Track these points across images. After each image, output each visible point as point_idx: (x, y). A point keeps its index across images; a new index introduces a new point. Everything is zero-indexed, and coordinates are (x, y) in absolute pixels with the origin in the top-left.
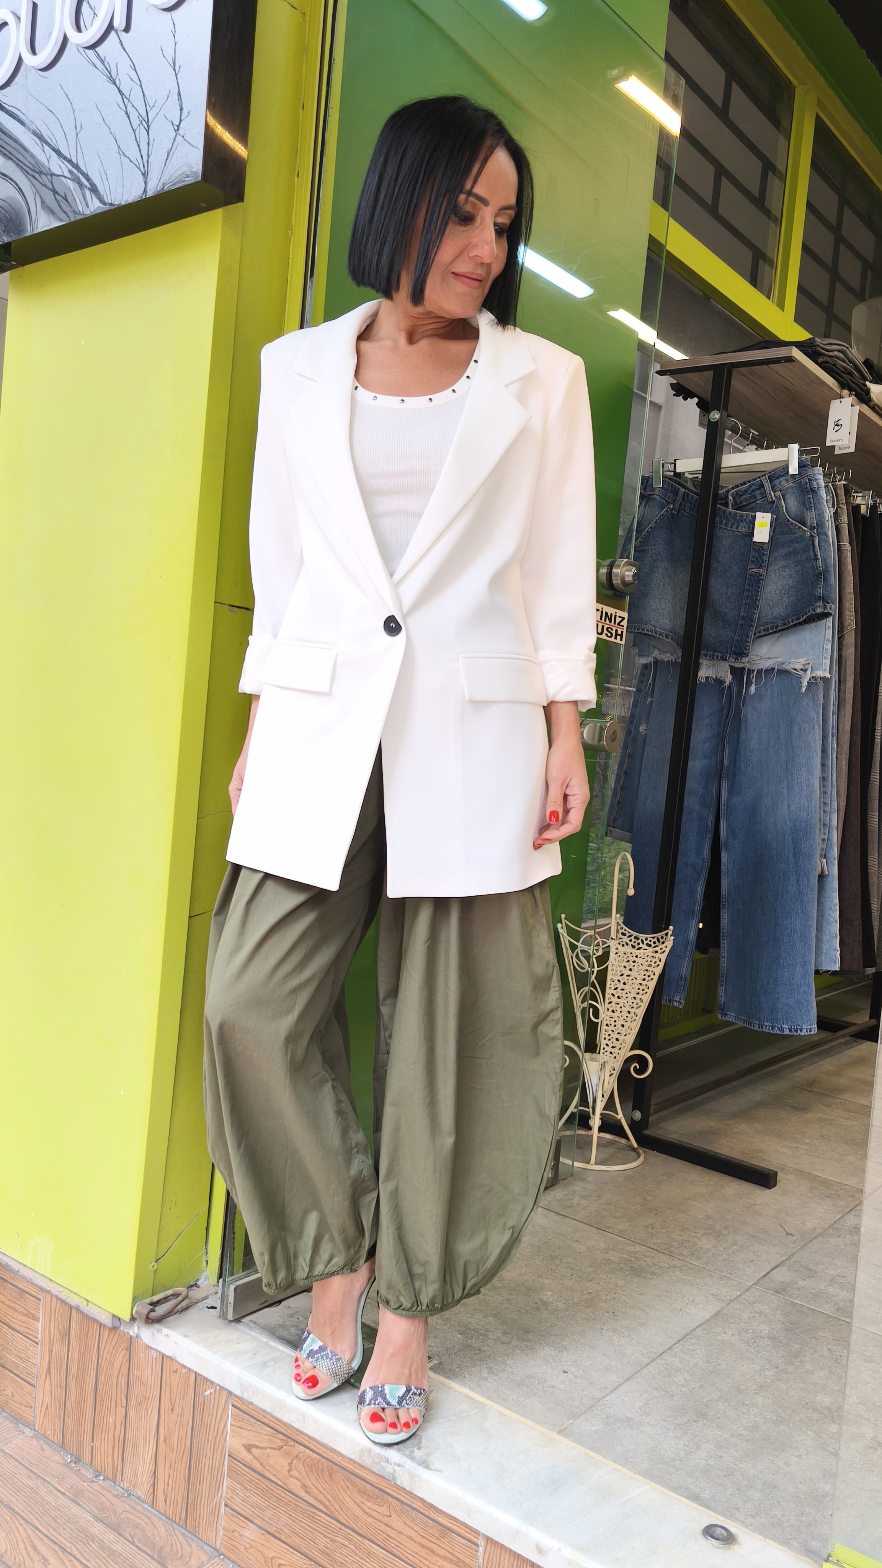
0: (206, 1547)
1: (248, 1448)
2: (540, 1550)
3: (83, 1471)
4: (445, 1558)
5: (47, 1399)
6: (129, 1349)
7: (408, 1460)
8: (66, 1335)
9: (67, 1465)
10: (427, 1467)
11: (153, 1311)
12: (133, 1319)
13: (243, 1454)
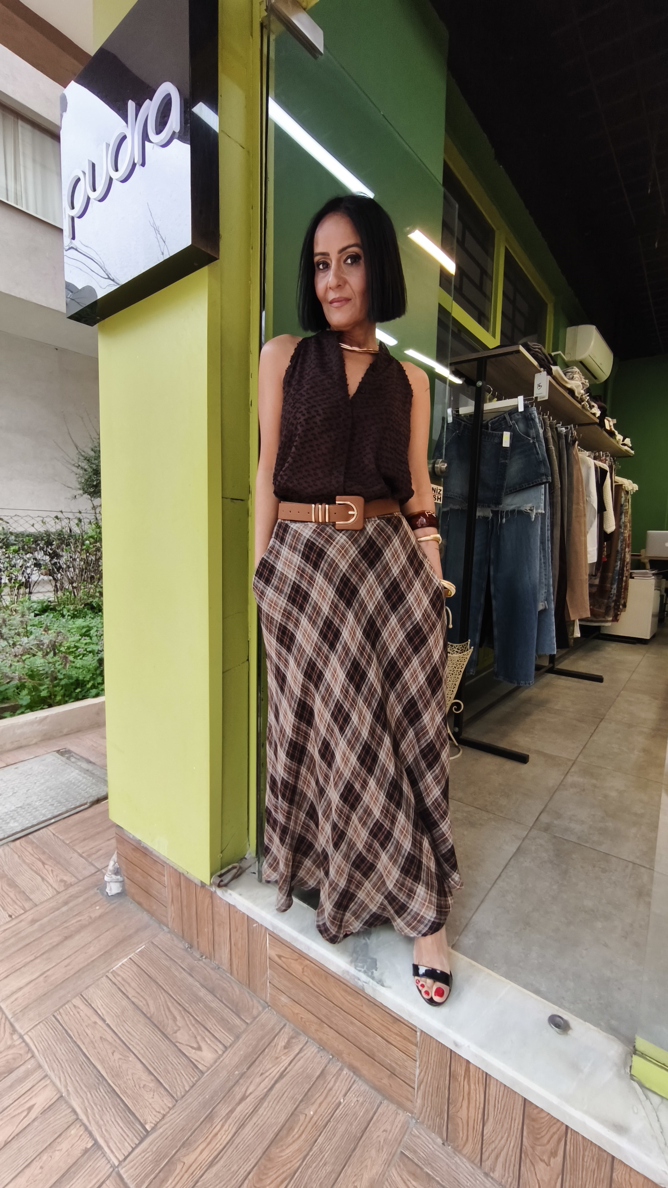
0: (262, 1001)
1: (279, 957)
2: (456, 1044)
3: (195, 954)
4: (397, 1034)
5: (173, 915)
6: (211, 897)
7: (371, 980)
8: (179, 885)
9: (186, 950)
10: (383, 985)
11: (222, 881)
12: (211, 884)
13: (277, 959)
